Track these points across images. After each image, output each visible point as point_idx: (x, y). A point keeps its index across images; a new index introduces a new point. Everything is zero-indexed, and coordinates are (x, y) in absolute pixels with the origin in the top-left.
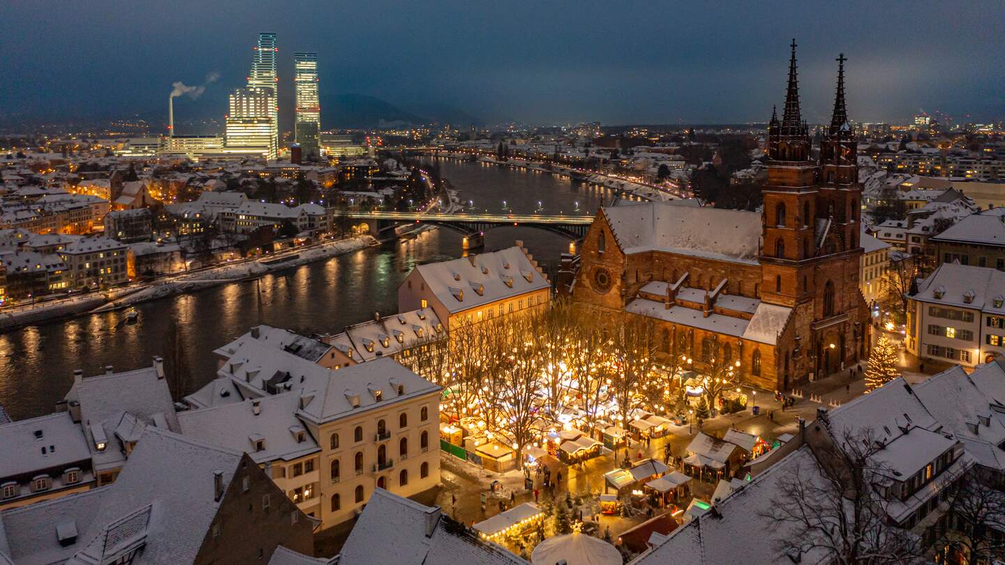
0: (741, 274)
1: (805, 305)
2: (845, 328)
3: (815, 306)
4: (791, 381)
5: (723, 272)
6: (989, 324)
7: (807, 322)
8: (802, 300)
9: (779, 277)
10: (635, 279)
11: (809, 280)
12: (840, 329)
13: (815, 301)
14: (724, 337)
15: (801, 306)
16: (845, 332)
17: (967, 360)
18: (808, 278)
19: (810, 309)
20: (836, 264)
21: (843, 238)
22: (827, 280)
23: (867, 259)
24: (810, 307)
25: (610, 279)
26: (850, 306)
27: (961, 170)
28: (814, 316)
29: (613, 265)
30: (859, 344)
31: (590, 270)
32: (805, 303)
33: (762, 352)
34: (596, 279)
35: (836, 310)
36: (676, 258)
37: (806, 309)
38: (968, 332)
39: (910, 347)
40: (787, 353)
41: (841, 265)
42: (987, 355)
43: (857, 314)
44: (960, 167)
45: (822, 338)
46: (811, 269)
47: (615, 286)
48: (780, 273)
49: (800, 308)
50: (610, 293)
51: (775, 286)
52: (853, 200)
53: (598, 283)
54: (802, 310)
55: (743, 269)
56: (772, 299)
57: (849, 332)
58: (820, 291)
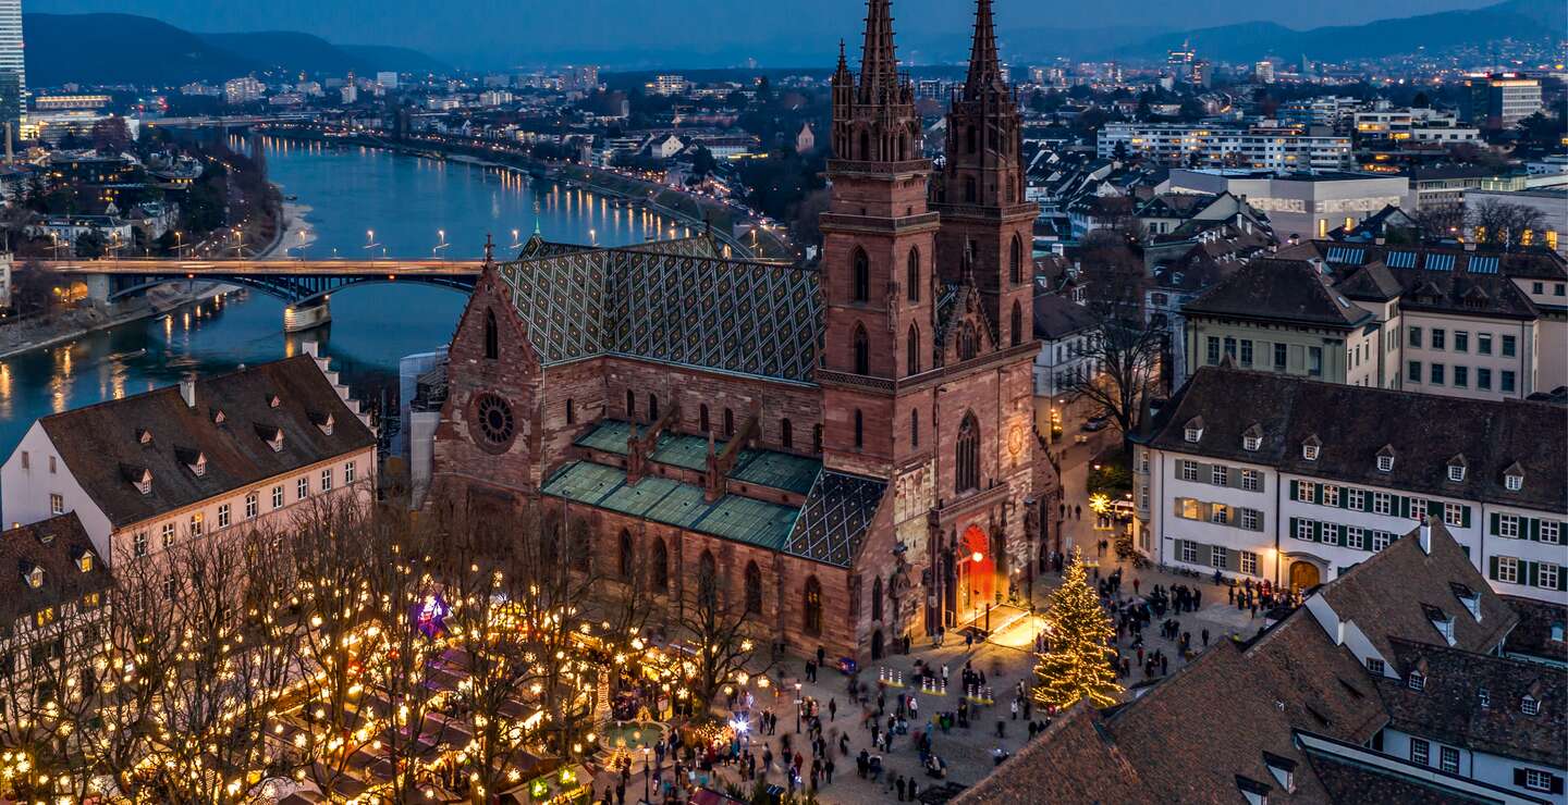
0: (785, 406)
1: (915, 473)
2: (1003, 514)
3: (937, 475)
4: (887, 642)
5: (748, 399)
6: (1294, 496)
7: (920, 508)
8: (908, 462)
9: (859, 415)
10: (565, 418)
11: (924, 418)
12: (992, 518)
13: (937, 462)
14: (746, 549)
15: (906, 476)
16: (1004, 523)
17: (1254, 572)
18: (919, 412)
19: (928, 480)
20: (980, 380)
21: (995, 324)
22: (961, 413)
23: (1060, 349)
24: (926, 476)
25: (509, 419)
26: (1014, 465)
27: (1245, 153)
28: (937, 496)
29: (517, 390)
30: (1035, 545)
31: (469, 402)
32: (914, 468)
33: (823, 583)
34: (482, 420)
35: (985, 477)
36: (653, 371)
37: (918, 481)
38: (1254, 512)
39: (1141, 545)
40: (878, 581)
41: (992, 381)
42: (1293, 560)
43: (1029, 481)
44: (1244, 149)
45: (953, 544)
46: (926, 393)
47: (521, 436)
48: (860, 406)
49: (903, 480)
50: (512, 450)
51: (852, 434)
52: (1014, 238)
53: (485, 427)
54: (909, 484)
55: (787, 393)
56: (846, 461)
57: (1011, 522)
58: (948, 440)
